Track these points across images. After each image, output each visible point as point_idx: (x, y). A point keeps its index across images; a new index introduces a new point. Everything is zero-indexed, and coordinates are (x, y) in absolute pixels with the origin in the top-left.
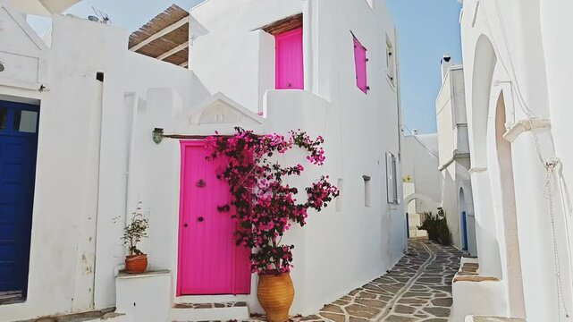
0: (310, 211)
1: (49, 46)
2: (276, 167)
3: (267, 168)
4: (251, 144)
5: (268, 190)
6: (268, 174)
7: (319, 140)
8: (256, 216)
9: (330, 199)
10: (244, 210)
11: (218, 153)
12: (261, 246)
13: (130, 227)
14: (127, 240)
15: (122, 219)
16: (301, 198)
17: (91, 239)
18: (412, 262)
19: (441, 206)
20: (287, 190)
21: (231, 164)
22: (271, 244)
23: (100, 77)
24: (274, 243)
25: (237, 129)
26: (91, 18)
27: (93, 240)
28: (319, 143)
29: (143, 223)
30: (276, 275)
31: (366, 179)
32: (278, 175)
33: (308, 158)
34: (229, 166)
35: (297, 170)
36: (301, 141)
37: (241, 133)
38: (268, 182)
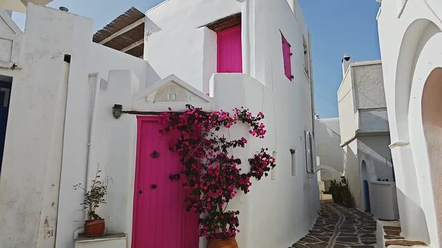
0: (252, 179)
1: (23, 30)
2: (222, 140)
3: (214, 141)
4: (200, 120)
5: (215, 160)
6: (215, 146)
7: (260, 116)
8: (205, 184)
9: (268, 169)
10: (194, 178)
11: (171, 127)
12: (209, 211)
13: (90, 193)
14: (87, 206)
15: (83, 186)
16: (244, 168)
17: (53, 204)
18: (327, 223)
19: (343, 175)
20: (232, 161)
21: (182, 137)
22: (218, 210)
23: (67, 59)
24: (221, 209)
25: (188, 106)
26: (62, 9)
27: (55, 206)
28: (259, 119)
29: (102, 190)
30: (223, 239)
31: (292, 152)
32: (224, 147)
33: (250, 132)
34: (181, 139)
35: (242, 143)
36: (244, 117)
37: (191, 110)
38: (215, 154)
